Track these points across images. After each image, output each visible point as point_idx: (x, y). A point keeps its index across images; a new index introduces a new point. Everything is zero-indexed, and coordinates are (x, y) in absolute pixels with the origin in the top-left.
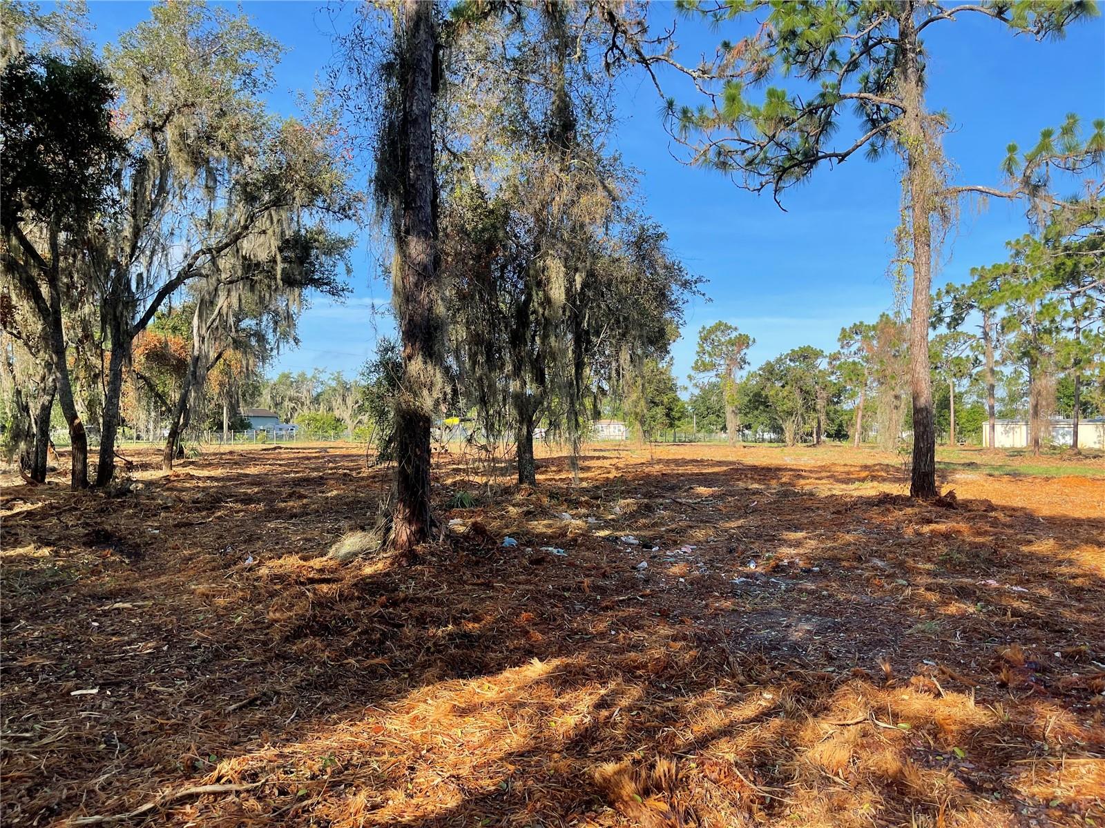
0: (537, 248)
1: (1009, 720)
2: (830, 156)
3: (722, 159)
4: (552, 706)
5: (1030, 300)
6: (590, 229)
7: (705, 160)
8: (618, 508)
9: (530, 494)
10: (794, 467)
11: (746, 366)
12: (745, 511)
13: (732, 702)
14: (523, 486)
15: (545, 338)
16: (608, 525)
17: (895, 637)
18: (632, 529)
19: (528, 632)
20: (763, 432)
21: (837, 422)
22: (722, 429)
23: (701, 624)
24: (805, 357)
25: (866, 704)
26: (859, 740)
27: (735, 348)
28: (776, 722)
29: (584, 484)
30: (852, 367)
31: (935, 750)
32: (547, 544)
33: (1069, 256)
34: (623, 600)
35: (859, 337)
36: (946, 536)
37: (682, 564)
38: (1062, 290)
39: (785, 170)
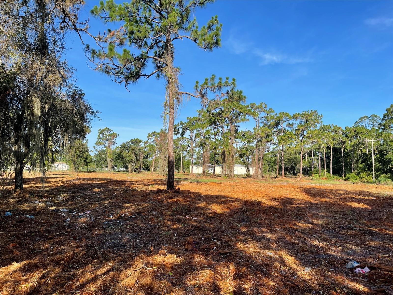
0: (28, 92)
1: (186, 261)
2: (145, 75)
3: (107, 70)
4: (20, 281)
5: (203, 129)
6: (53, 88)
7: (101, 69)
8: (60, 198)
9: (20, 193)
10: (131, 181)
11: (115, 144)
12: (111, 197)
13: (96, 269)
14: (17, 190)
15: (30, 129)
16: (55, 205)
17: (157, 238)
18: (65, 205)
19: (13, 251)
20: (121, 168)
21: (147, 165)
22: (106, 167)
23: (89, 240)
24: (136, 142)
25: (143, 262)
26: (140, 275)
27: (112, 137)
28: (112, 273)
29: (47, 189)
30: (151, 146)
31: (164, 274)
32: (26, 214)
33: (213, 116)
34: (58, 234)
35: (154, 136)
36: (176, 202)
37: (84, 218)
38: (211, 126)
39: (129, 78)
